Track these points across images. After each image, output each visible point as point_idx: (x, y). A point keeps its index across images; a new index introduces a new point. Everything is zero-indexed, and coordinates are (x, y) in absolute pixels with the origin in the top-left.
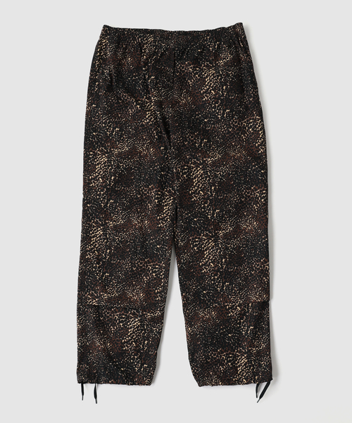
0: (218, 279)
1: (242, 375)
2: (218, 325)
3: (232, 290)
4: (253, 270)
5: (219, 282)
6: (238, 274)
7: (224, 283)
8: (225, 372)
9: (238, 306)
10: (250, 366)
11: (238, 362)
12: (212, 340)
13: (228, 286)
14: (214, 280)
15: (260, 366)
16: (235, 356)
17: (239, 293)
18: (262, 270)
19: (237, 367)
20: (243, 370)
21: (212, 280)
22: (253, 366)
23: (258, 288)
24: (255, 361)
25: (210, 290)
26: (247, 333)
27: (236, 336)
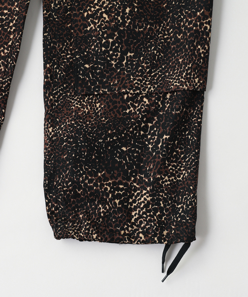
0: (113, 44)
1: (139, 226)
2: (104, 128)
3: (138, 65)
4: (180, 32)
5: (116, 50)
6: (151, 38)
7: (124, 53)
8: (107, 217)
9: (146, 97)
10: (156, 210)
11: (134, 201)
12: (90, 155)
13: (130, 59)
14: (106, 45)
15: (175, 211)
16: (129, 190)
17: (150, 72)
18: (196, 31)
19: (131, 210)
20: (140, 217)
21: (102, 45)
22: (161, 209)
23: (186, 64)
24: (165, 200)
25: (97, 63)
26: (156, 147)
27: (135, 151)
